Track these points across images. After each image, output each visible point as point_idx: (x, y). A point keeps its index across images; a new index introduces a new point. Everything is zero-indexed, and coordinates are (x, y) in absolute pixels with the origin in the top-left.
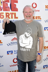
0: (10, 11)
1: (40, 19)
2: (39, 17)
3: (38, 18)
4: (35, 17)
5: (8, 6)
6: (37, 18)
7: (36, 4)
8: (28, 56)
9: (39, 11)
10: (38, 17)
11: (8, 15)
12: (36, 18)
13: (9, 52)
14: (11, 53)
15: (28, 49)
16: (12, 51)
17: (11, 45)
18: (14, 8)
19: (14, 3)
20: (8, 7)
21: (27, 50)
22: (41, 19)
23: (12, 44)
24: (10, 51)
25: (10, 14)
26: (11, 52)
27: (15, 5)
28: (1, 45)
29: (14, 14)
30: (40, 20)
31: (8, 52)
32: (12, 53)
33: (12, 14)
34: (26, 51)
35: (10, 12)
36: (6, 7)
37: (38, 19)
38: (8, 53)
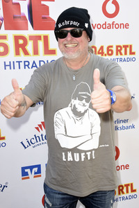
0: (27, 29)
1: (132, 53)
2: (127, 46)
3: (123, 51)
4: (114, 49)
5: (22, 12)
6: (120, 51)
7: (115, 3)
8: (90, 174)
9: (126, 26)
10: (124, 46)
11: (21, 42)
12: (117, 51)
13: (28, 170)
14: (35, 173)
15: (89, 154)
16: (39, 167)
17: (36, 144)
18: (43, 18)
19: (43, 2)
20: (20, 17)
21: (86, 156)
22: (134, 53)
23: (39, 143)
24: (31, 168)
25: (28, 39)
26: (35, 170)
27: (47, 8)
28: (1, 145)
29: (42, 38)
30: (132, 56)
31: (26, 170)
32: (39, 171)
33: (36, 39)
34: (83, 160)
35: (30, 32)
36: (14, 17)
37: (126, 54)
38: (24, 174)
